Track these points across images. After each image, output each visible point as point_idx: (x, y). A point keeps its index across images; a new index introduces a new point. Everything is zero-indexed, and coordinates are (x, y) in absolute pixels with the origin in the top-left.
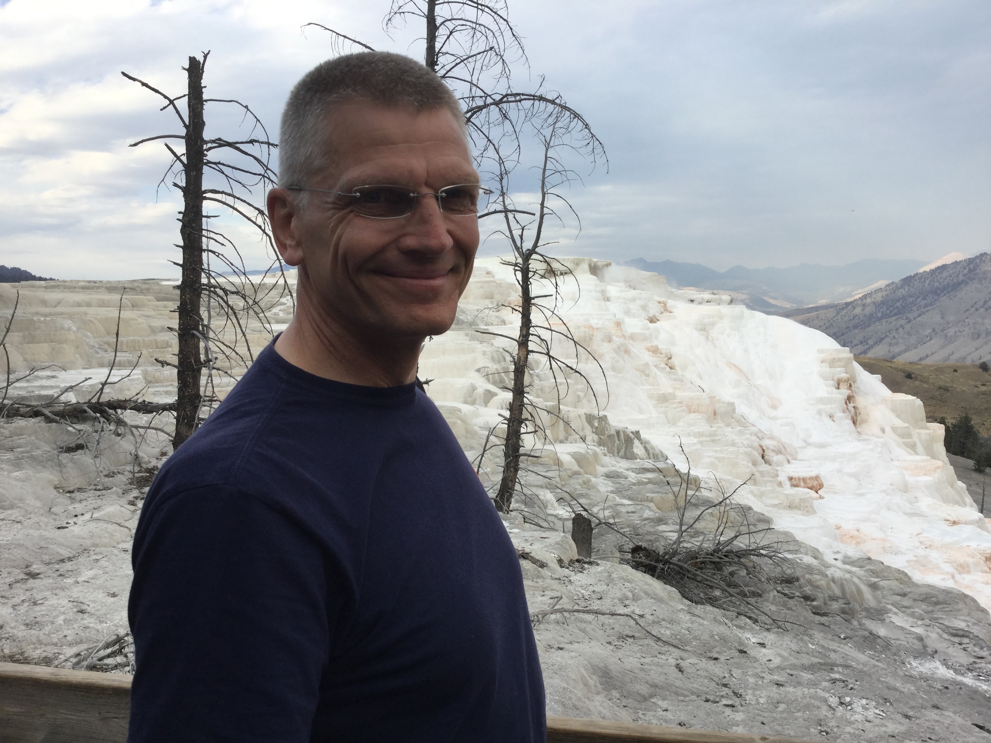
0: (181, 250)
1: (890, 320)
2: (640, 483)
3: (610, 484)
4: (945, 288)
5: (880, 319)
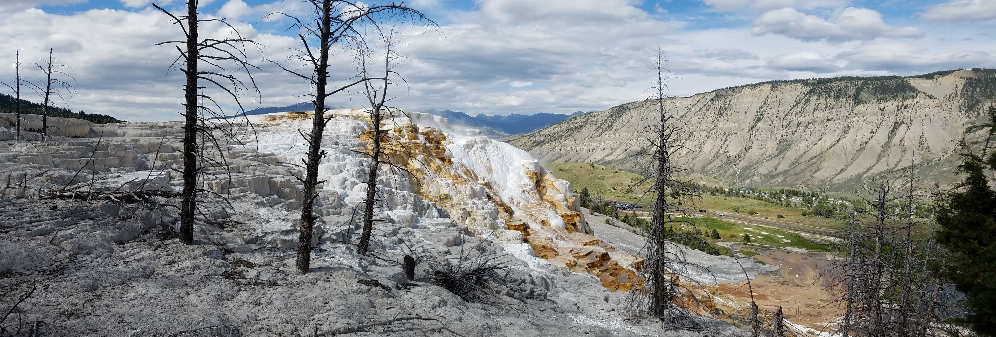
0: (185, 107)
2: (436, 232)
3: (420, 232)
4: (576, 128)
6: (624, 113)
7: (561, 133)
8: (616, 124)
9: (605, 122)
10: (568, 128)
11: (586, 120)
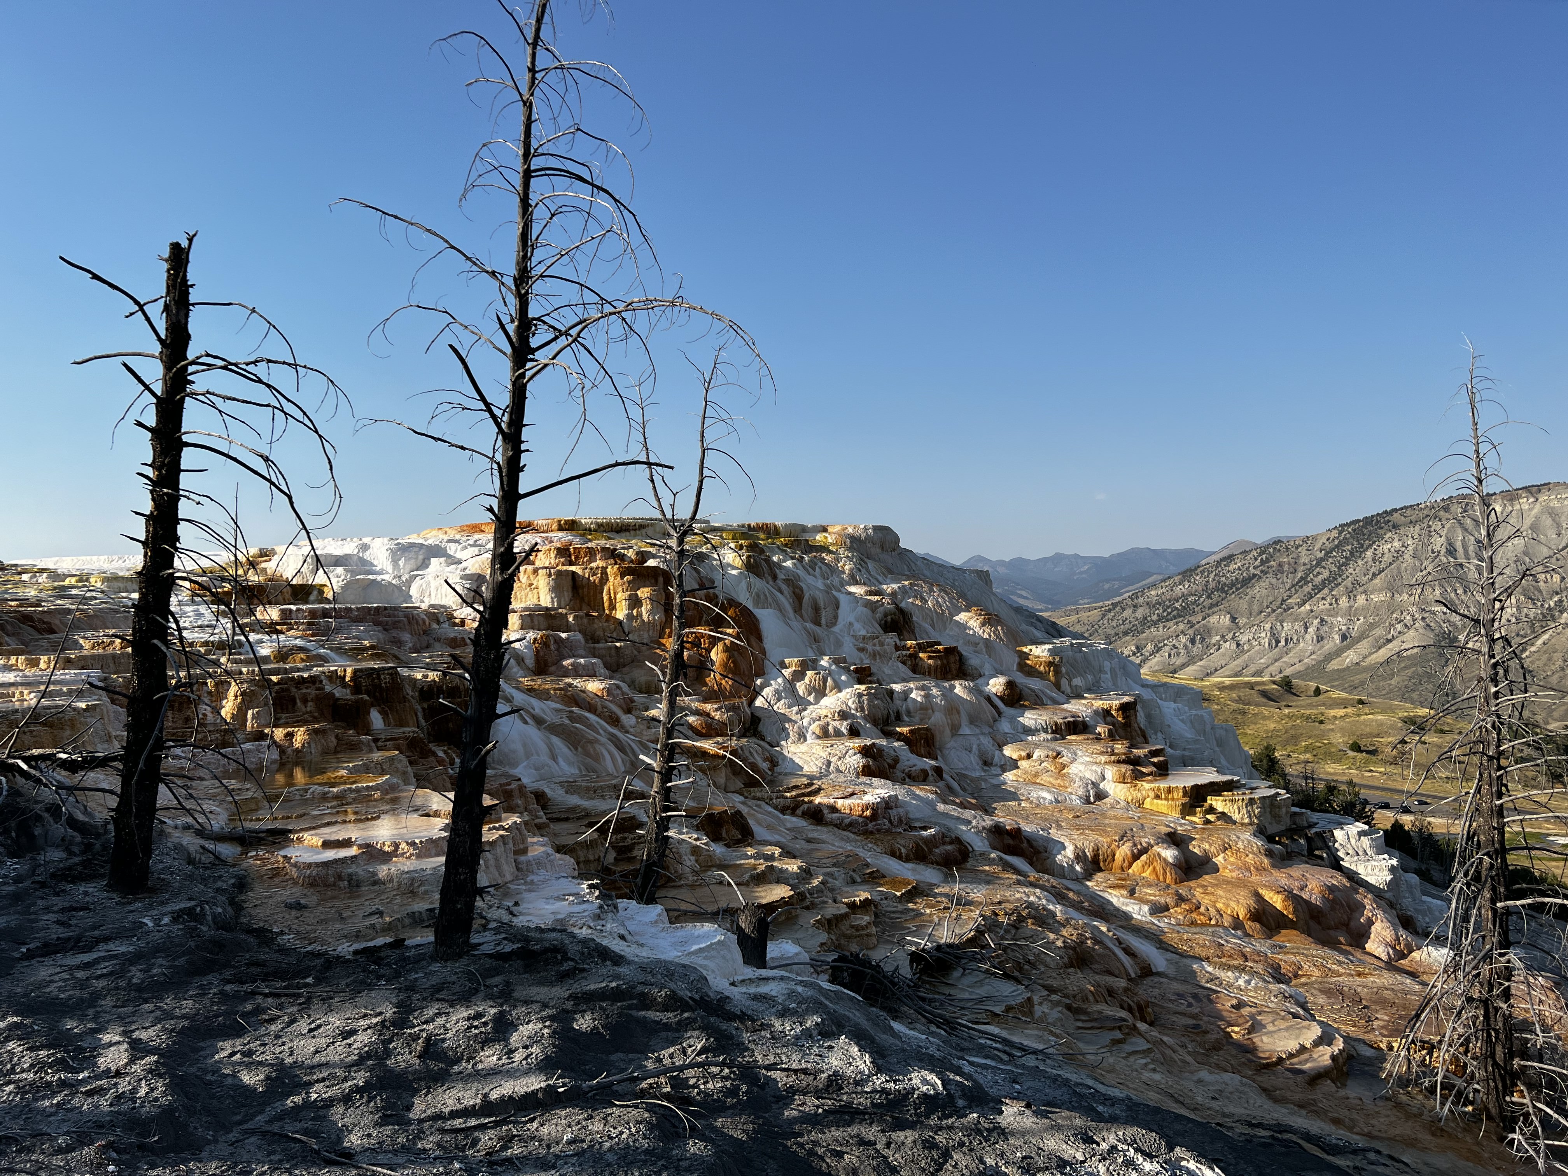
0: (143, 520)
1: (1169, 624)
4: (1233, 584)
5: (1155, 623)
6: (1381, 537)
7: (1190, 599)
8: (1355, 570)
9: (1317, 565)
10: (1212, 585)
11: (1263, 562)
